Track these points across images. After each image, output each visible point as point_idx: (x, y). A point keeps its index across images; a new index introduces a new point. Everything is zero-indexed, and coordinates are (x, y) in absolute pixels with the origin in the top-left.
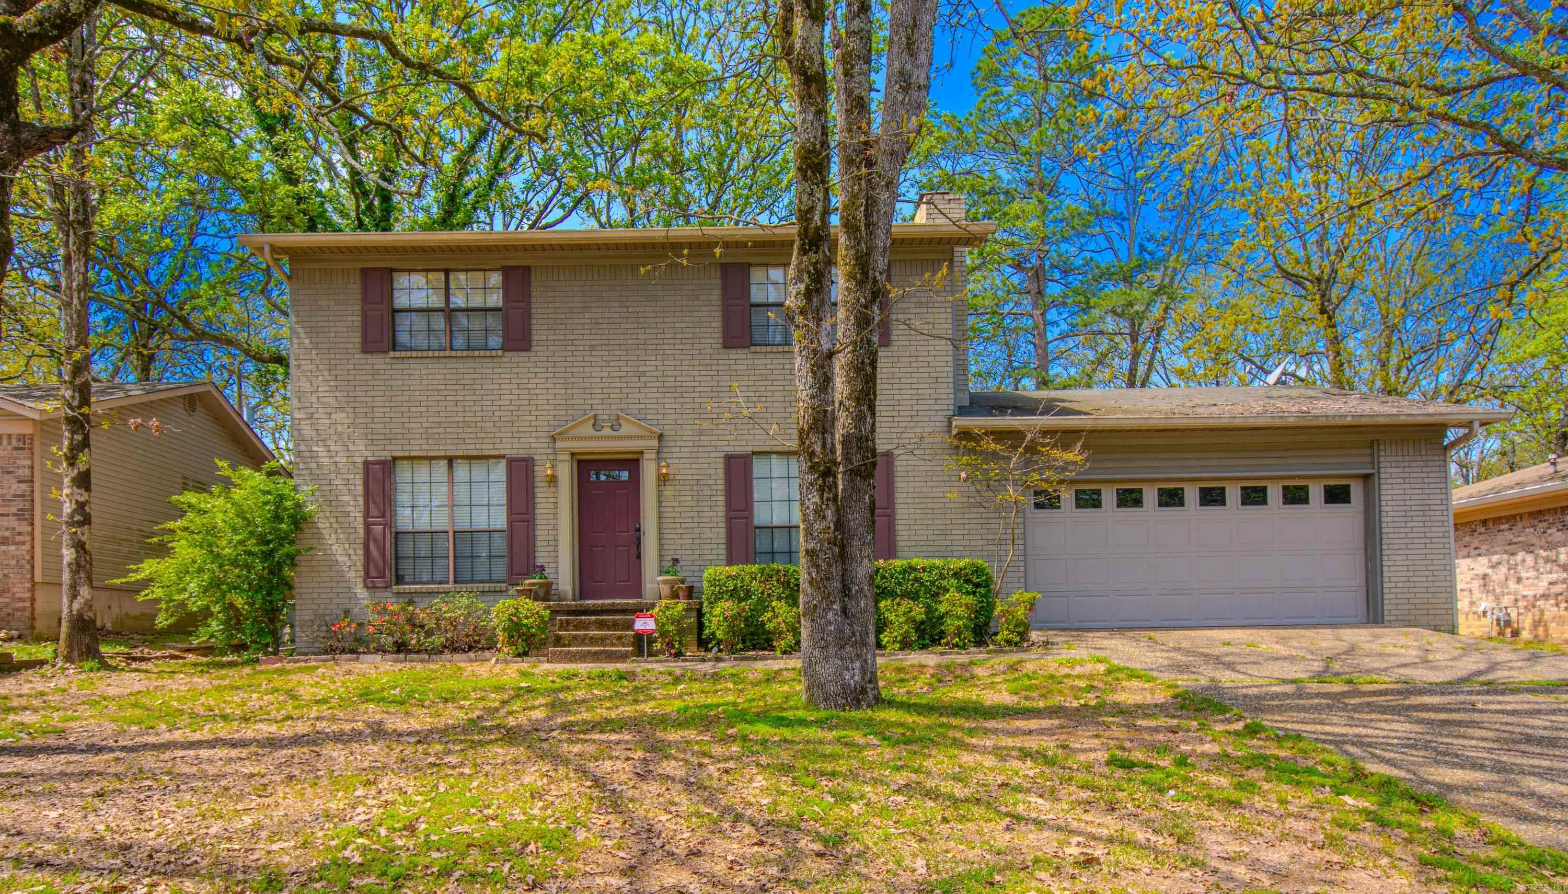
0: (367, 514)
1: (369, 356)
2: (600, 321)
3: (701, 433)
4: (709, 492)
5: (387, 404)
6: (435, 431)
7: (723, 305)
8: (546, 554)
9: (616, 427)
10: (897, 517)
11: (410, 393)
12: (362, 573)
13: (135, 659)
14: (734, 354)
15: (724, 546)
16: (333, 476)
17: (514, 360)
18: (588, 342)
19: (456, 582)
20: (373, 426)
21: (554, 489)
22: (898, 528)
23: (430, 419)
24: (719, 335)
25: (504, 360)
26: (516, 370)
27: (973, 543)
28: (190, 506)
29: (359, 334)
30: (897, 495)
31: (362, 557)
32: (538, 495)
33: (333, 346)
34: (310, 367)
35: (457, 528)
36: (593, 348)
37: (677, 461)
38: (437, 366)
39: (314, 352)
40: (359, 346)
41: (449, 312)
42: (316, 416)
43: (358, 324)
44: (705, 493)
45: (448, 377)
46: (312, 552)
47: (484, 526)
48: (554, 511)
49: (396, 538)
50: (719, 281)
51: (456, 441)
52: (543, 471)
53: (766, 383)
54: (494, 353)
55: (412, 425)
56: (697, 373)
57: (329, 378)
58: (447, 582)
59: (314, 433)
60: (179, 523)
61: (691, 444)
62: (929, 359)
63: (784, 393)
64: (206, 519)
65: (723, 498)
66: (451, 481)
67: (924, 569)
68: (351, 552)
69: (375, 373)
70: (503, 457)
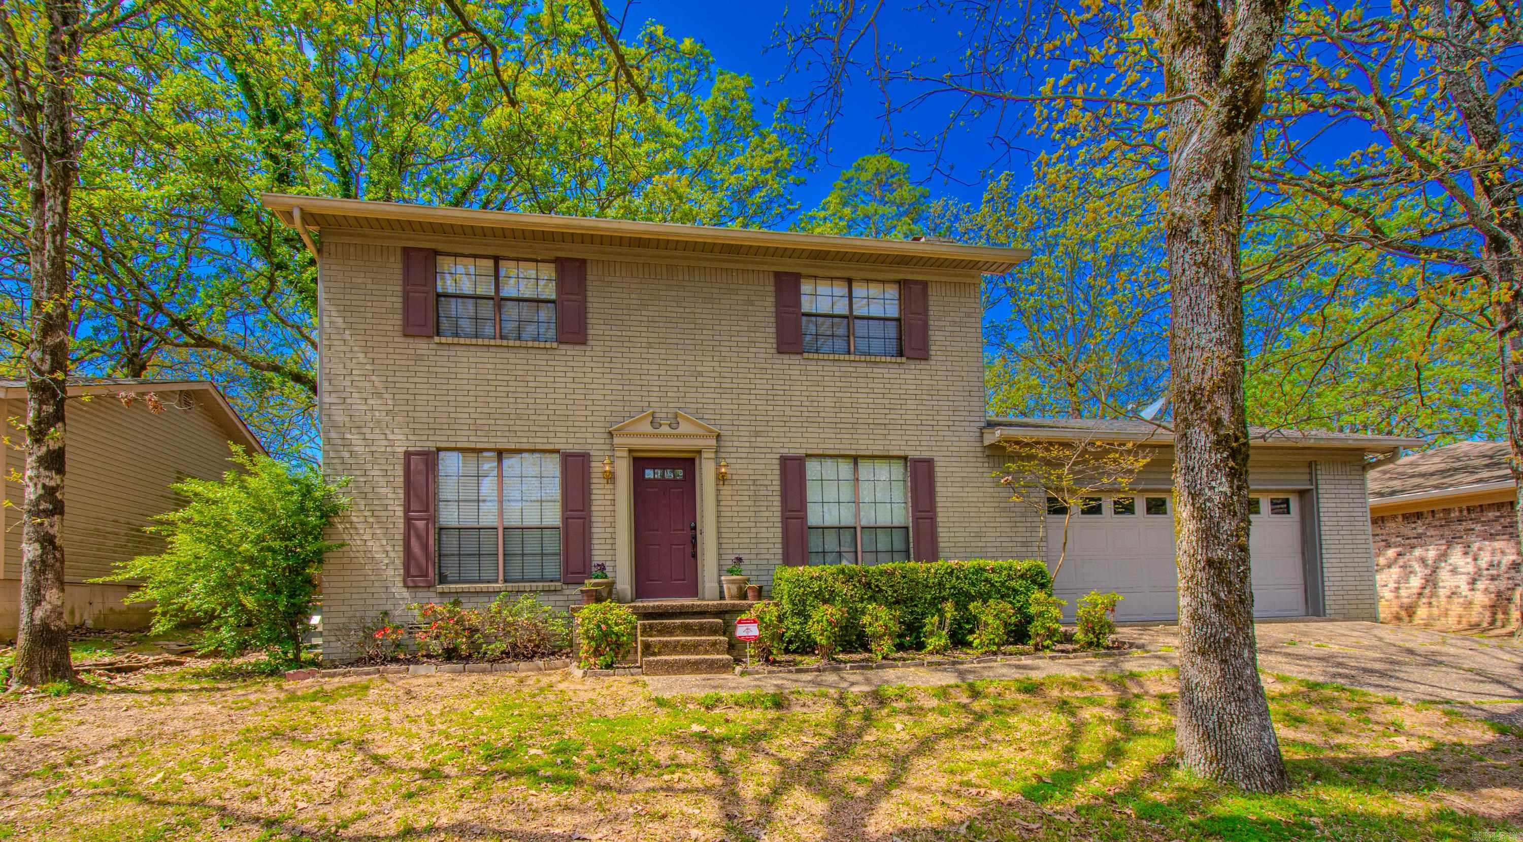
0: (407, 509)
1: (411, 340)
2: (657, 319)
3: (757, 434)
4: (766, 493)
5: (430, 392)
6: (484, 422)
7: (776, 312)
8: (603, 552)
9: (674, 426)
10: (939, 519)
11: (457, 382)
12: (402, 572)
13: (119, 670)
14: (787, 359)
15: (780, 546)
16: (369, 466)
17: (569, 353)
18: (645, 340)
19: (505, 581)
20: (416, 414)
21: (611, 486)
22: (939, 530)
23: (479, 410)
24: (774, 341)
25: (557, 352)
26: (571, 364)
27: (1004, 544)
28: (196, 494)
29: (400, 317)
30: (938, 499)
31: (402, 554)
32: (595, 492)
33: (370, 327)
34: (343, 348)
35: (506, 524)
36: (650, 345)
37: (734, 461)
38: (489, 354)
39: (347, 332)
40: (400, 328)
41: (499, 301)
42: (349, 401)
43: (399, 306)
44: (762, 493)
45: (498, 366)
46: (344, 549)
47: (536, 523)
48: (611, 508)
49: (439, 534)
50: (773, 289)
51: (507, 434)
52: (598, 468)
53: (818, 389)
54: (548, 345)
55: (459, 415)
56: (752, 376)
57: (365, 361)
58: (496, 581)
59: (347, 419)
60: (179, 515)
61: (747, 444)
62: (963, 374)
63: (835, 400)
64: (215, 510)
65: (778, 498)
66: (500, 476)
67: (993, 570)
68: (389, 548)
69: (419, 358)
70: (558, 451)
